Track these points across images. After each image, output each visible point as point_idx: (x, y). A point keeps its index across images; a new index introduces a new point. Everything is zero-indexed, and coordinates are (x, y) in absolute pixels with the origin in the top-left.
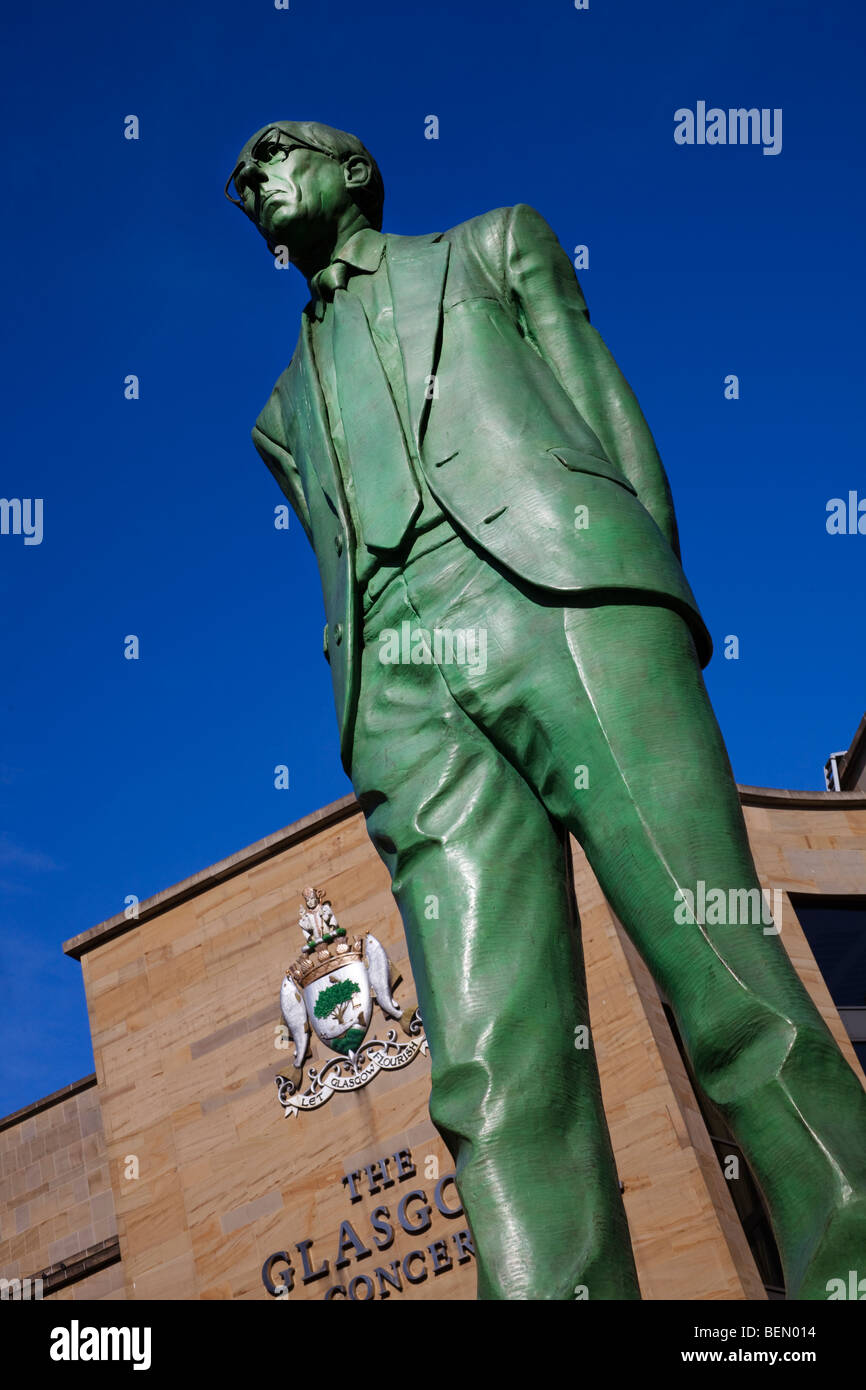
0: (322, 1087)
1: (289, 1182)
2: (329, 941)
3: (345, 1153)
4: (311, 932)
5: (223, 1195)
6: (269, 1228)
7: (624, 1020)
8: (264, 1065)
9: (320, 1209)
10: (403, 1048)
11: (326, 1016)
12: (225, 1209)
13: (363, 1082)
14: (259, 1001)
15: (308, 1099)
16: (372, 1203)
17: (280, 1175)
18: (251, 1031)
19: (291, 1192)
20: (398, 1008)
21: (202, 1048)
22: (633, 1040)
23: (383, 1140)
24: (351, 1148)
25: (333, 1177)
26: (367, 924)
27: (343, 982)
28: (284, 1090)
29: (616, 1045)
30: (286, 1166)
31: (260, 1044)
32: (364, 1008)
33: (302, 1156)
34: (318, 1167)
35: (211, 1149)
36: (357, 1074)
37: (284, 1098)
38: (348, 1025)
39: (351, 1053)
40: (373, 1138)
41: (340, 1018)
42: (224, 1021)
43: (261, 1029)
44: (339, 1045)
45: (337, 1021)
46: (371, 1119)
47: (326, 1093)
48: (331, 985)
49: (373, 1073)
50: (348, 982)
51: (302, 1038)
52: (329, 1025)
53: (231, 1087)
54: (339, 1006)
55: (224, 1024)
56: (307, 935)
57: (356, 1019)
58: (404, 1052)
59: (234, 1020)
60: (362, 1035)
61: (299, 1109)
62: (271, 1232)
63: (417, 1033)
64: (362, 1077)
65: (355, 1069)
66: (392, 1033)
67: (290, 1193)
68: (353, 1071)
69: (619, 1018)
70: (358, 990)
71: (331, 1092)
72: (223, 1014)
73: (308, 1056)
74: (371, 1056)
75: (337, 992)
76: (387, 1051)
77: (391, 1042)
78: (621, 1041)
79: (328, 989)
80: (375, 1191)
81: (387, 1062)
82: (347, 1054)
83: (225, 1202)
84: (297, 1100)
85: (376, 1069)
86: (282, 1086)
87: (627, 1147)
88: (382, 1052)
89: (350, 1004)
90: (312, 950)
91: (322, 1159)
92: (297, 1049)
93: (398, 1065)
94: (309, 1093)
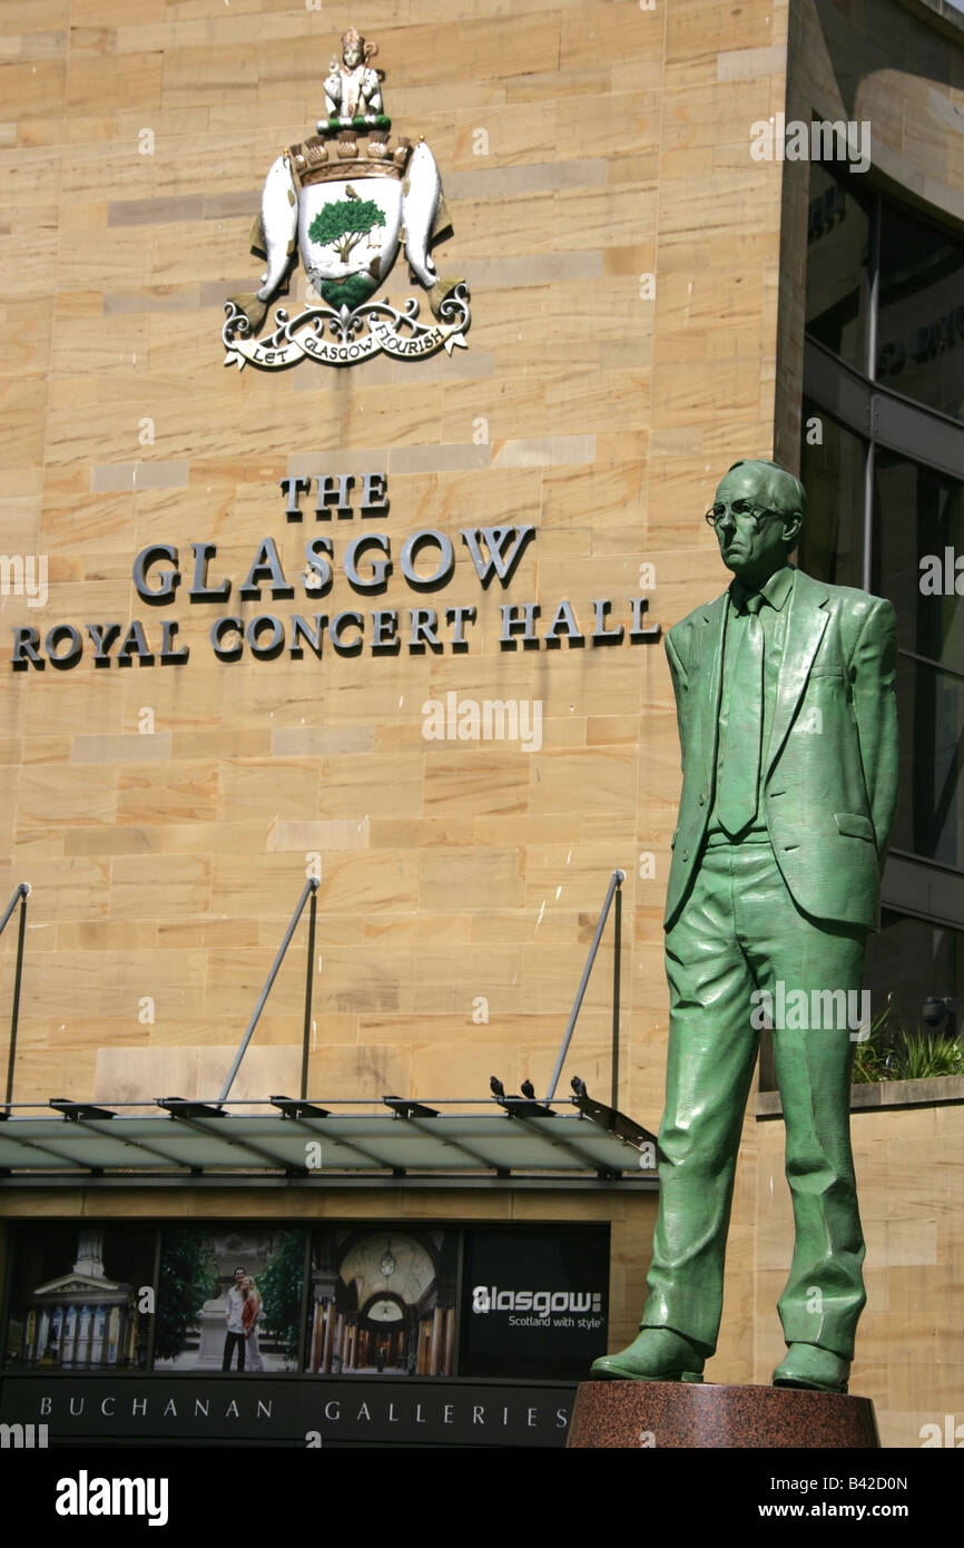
0: (289, 342)
1: (207, 456)
2: (361, 130)
3: (296, 446)
4: (338, 102)
5: (105, 439)
6: (159, 507)
7: (741, 411)
8: (215, 276)
9: (239, 509)
10: (421, 332)
11: (325, 242)
12: (103, 457)
13: (350, 359)
14: (229, 178)
15: (264, 351)
16: (315, 530)
17: (194, 441)
18: (207, 218)
19: (205, 471)
20: (433, 272)
21: (126, 214)
22: (744, 444)
23: (353, 448)
24: (306, 443)
25: (269, 472)
26: (422, 124)
27: (364, 201)
28: (233, 325)
29: (718, 441)
30: (207, 432)
31: (216, 243)
32: (383, 252)
33: (233, 427)
34: (252, 450)
35: (105, 367)
36: (345, 344)
37: (230, 338)
38: (352, 267)
39: (345, 309)
40: (342, 441)
41: (344, 256)
42: (171, 187)
43: (223, 221)
44: (332, 293)
45: (339, 256)
46: (345, 414)
47: (293, 353)
48: (345, 199)
49: (369, 352)
50: (371, 206)
51: (278, 259)
52: (324, 259)
53: (155, 290)
54: (348, 234)
55: (168, 192)
56: (331, 107)
57: (367, 265)
58: (422, 338)
59: (186, 191)
60: (368, 291)
61: (248, 361)
62: (161, 513)
63: (450, 320)
64: (352, 349)
65: (344, 336)
66: (412, 303)
67: (203, 472)
68: (340, 338)
69: (736, 406)
70: (382, 223)
71: (301, 354)
72: (171, 176)
73: (281, 290)
74: (374, 325)
75: (352, 213)
76: (398, 328)
77: (407, 315)
78: (726, 440)
79: (339, 204)
80: (323, 515)
81: (393, 344)
82: (339, 309)
83: (107, 448)
84: (249, 347)
85: (375, 347)
86: (231, 319)
87: (683, 582)
88: (390, 325)
89: (365, 240)
90: (332, 133)
91: (261, 442)
92: (269, 272)
93: (407, 354)
94: (268, 344)
